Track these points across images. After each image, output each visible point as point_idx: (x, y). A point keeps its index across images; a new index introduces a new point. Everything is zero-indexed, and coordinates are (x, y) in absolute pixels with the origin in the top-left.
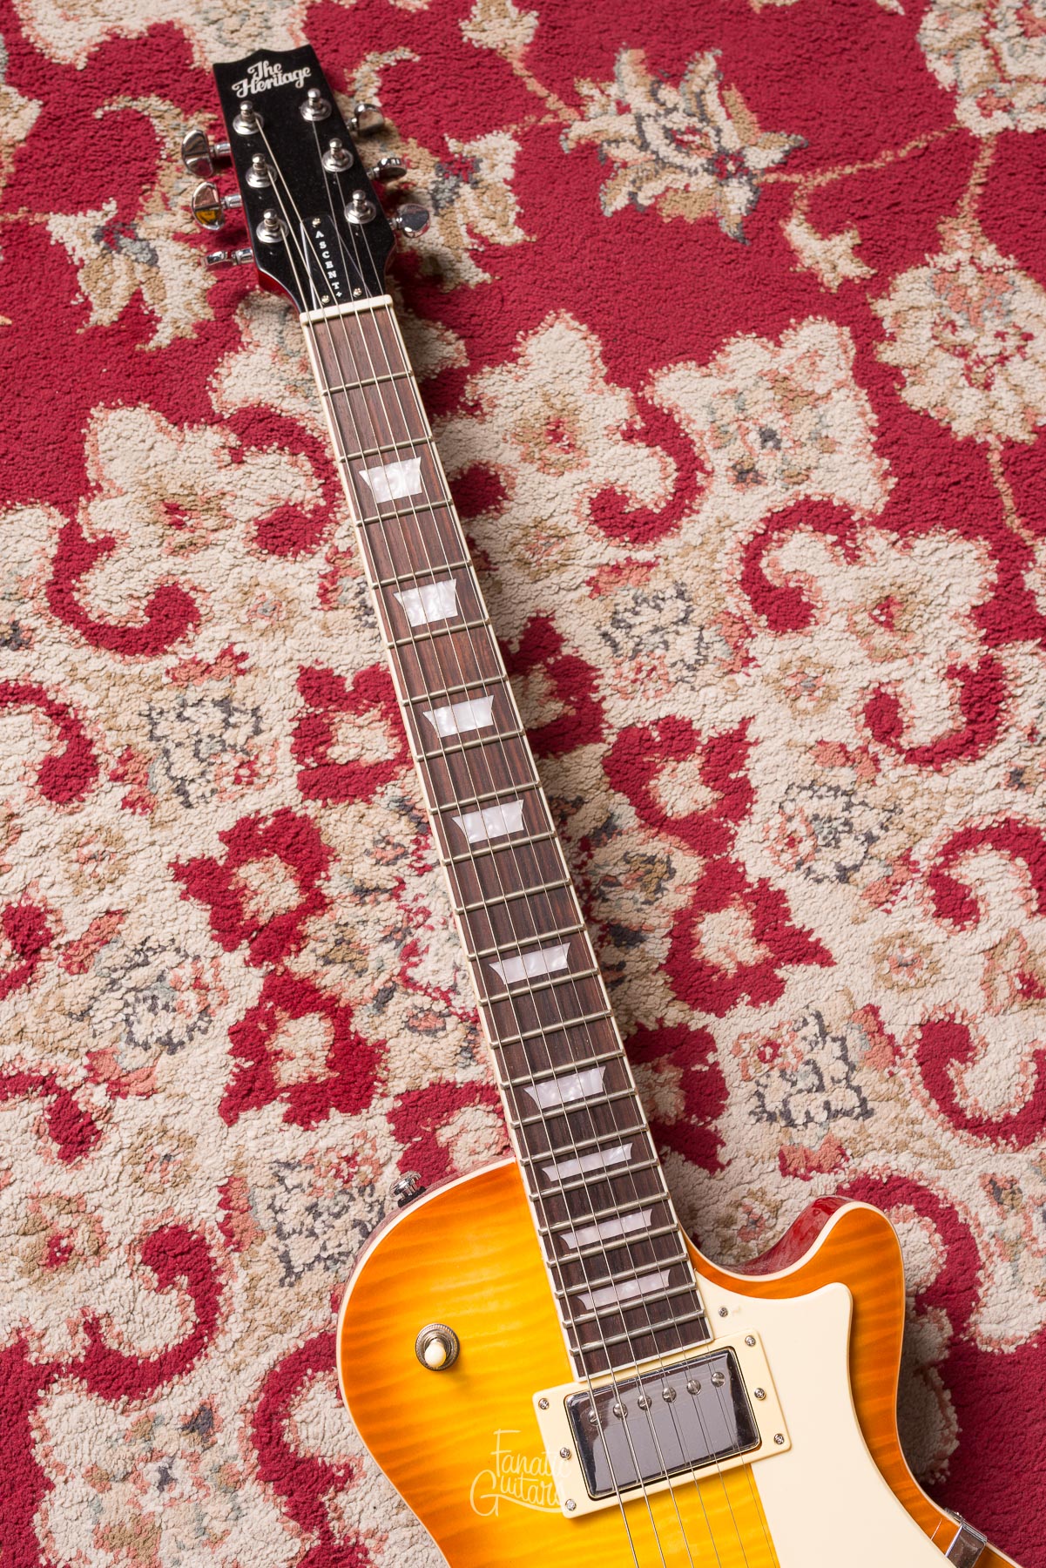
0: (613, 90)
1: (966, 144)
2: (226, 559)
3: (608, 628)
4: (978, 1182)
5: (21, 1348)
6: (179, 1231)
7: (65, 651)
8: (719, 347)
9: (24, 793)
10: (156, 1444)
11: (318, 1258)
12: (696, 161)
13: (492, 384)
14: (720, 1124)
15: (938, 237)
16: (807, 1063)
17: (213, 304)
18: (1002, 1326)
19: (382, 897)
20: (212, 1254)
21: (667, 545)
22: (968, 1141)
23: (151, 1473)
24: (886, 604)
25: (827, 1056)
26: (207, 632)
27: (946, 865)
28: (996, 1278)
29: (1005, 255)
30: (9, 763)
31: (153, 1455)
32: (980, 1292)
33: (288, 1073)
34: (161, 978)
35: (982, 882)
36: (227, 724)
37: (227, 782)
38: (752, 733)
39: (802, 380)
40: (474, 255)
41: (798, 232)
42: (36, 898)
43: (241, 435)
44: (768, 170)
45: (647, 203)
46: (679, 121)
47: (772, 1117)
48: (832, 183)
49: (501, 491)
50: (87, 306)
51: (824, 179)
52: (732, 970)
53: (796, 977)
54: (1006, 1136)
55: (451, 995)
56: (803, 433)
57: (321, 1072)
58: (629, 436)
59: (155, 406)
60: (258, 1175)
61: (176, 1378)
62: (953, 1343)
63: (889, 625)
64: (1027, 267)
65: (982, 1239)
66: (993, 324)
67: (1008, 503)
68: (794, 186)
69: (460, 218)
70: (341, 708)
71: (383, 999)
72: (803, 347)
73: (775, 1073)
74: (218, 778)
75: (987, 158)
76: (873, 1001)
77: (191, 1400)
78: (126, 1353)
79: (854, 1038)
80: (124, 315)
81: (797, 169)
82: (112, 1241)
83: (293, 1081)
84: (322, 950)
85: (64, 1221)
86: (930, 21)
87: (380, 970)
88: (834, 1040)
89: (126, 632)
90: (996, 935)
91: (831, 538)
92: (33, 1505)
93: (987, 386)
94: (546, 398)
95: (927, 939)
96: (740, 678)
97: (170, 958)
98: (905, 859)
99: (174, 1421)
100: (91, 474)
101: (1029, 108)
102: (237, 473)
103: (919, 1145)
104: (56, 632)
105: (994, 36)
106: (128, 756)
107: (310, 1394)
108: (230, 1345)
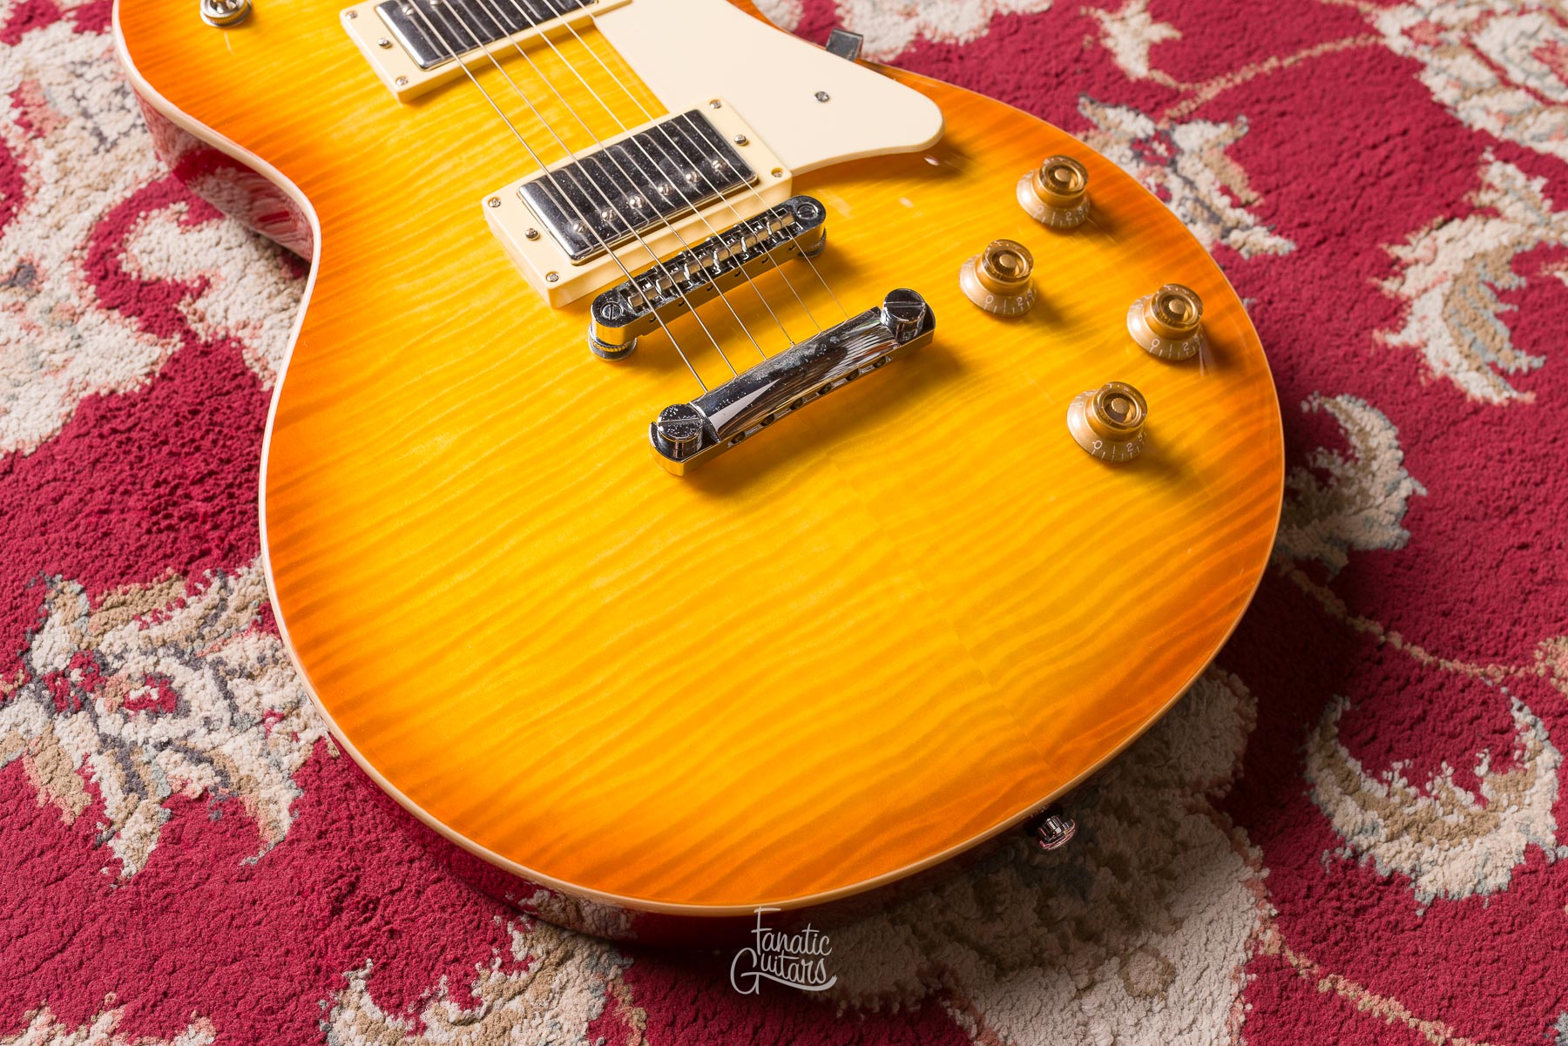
18: (875, 44)
20: (10, 145)
28: (856, 11)
60: (51, 76)
83: (77, 3)
107: (147, 230)
108: (44, 210)
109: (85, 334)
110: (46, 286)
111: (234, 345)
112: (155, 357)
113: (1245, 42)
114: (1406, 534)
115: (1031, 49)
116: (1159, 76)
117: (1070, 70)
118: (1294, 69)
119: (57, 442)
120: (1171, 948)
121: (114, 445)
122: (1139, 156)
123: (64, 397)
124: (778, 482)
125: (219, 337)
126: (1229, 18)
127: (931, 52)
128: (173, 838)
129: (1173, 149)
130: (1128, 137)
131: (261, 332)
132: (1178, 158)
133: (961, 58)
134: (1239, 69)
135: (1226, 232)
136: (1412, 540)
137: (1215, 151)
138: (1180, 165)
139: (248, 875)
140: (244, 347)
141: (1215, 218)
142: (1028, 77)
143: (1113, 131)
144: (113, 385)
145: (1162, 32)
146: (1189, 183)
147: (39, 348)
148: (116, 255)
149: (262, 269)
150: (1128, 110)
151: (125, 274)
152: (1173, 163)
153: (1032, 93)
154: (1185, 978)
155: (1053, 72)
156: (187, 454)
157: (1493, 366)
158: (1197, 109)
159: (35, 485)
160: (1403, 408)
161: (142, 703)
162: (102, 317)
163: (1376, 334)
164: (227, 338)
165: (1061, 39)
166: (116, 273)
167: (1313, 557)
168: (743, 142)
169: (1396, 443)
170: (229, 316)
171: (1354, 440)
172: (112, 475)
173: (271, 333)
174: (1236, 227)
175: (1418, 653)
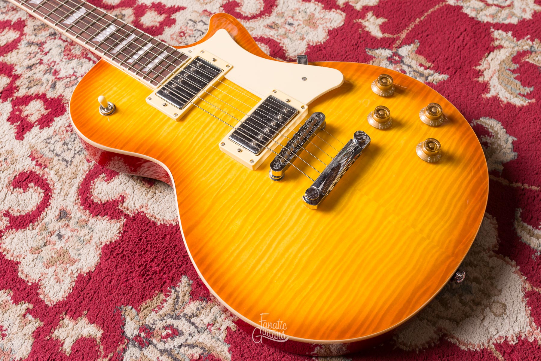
4: (264, 28)
6: (21, 174)
10: (50, 230)
11: (75, 154)
16: (195, 30)
18: (296, 52)
19: (37, 66)
20: (38, 173)
22: (254, 21)
23: (54, 238)
28: (286, 43)
31: (51, 234)
32: (284, 48)
33: (34, 118)
52: (158, 25)
53: (178, 16)
54: (263, 15)
55: (75, 74)
57: (45, 112)
60: (40, 146)
61: (46, 209)
65: (275, 38)
71: (54, 86)
73: (188, 38)
76: (204, 9)
77: (55, 211)
78: (24, 214)
79: (204, 19)
83: (36, 119)
84: (25, 86)
87: (48, 81)
88: (199, 22)
92: (16, 271)
99: (53, 220)
107: (96, 186)
108: (59, 191)
109: (93, 227)
110: (72, 215)
111: (142, 214)
112: (119, 226)
113: (407, 16)
114: (516, 153)
115: (344, 39)
116: (386, 35)
117: (359, 42)
118: (425, 20)
119: (100, 264)
120: (501, 299)
121: (119, 259)
122: (391, 62)
123: (96, 249)
125: (136, 213)
126: (399, 10)
127: (315, 49)
129: (401, 57)
130: (385, 58)
131: (149, 207)
132: (403, 59)
133: (324, 48)
134: (409, 25)
135: (427, 78)
136: (519, 155)
137: (413, 53)
138: (404, 62)
140: (146, 214)
141: (422, 75)
142: (348, 48)
143: (380, 57)
144: (110, 240)
145: (381, 21)
146: (409, 66)
147: (80, 236)
148: (90, 198)
149: (139, 187)
150: (382, 49)
151: (96, 203)
152: (402, 62)
153: (351, 52)
154: (509, 307)
155: (354, 44)
156: (144, 254)
157: (520, 94)
158: (402, 42)
159: (101, 280)
160: (500, 116)
161: (167, 336)
162: (95, 219)
163: (483, 95)
164: (138, 212)
165: (352, 32)
166: (93, 204)
167: (493, 169)
168: (288, 101)
169: (502, 127)
170: (136, 205)
171: (490, 130)
172: (123, 269)
173: (152, 206)
174: (429, 76)
175: (534, 188)
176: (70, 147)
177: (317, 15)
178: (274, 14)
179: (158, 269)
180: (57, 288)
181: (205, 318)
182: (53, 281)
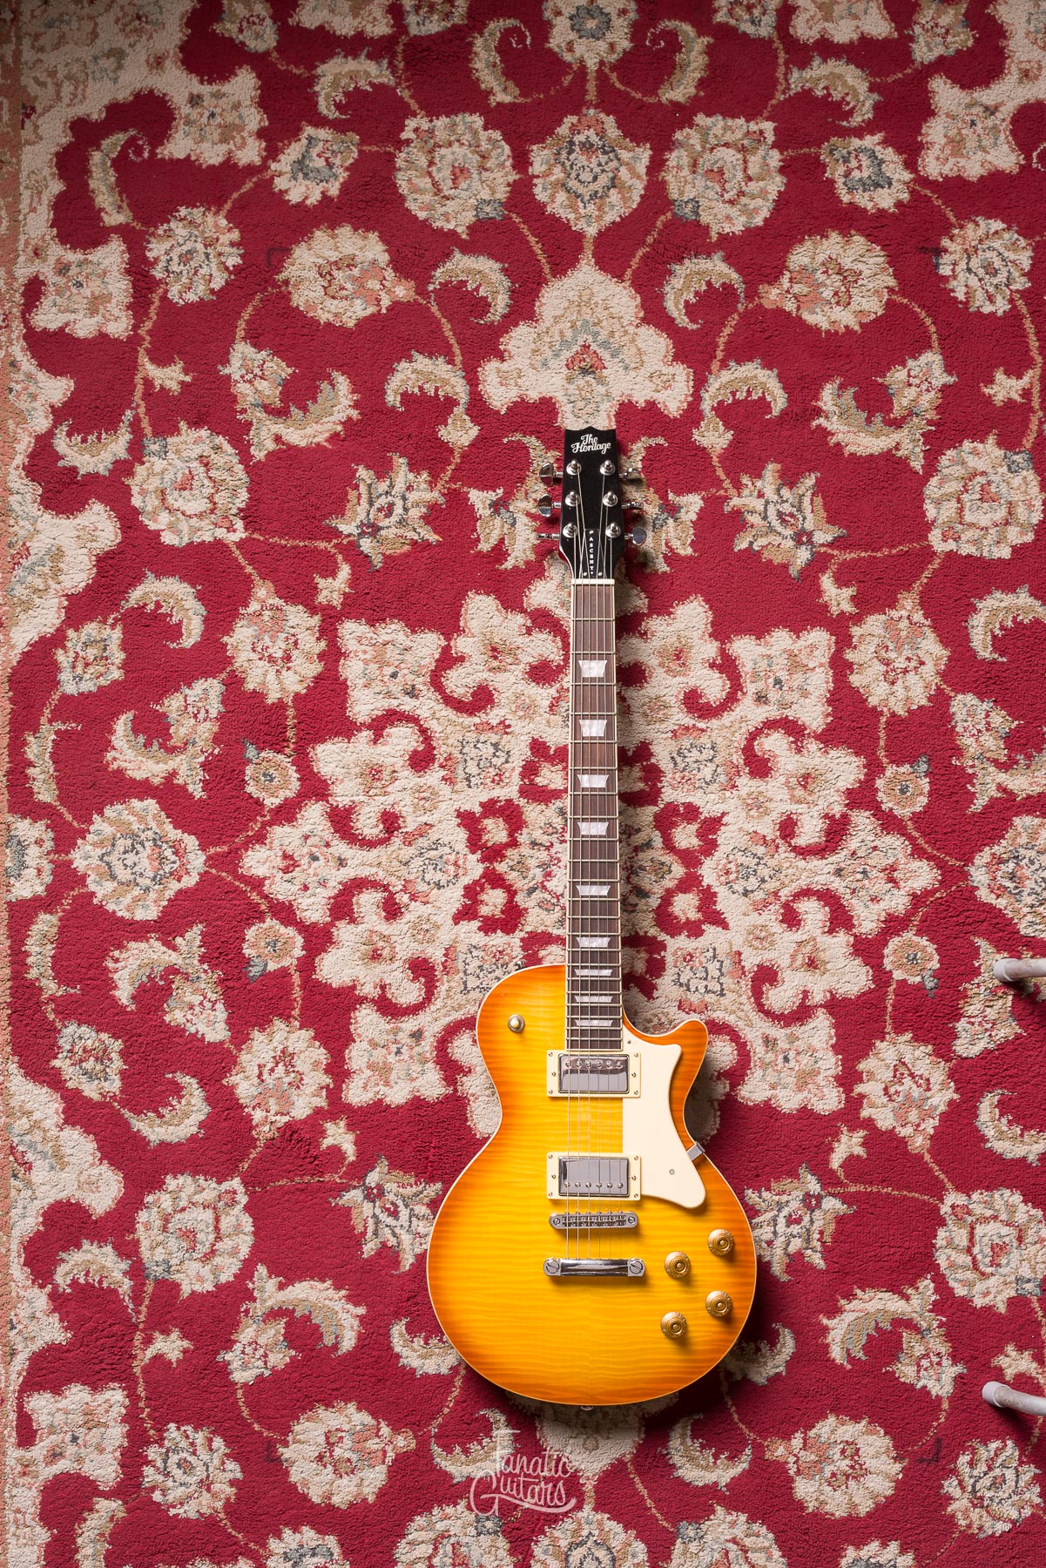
0: (759, 484)
1: (929, 553)
2: (512, 679)
3: (675, 755)
4: (760, 1036)
5: (354, 987)
6: (425, 961)
7: (432, 704)
8: (769, 632)
9: (402, 763)
10: (397, 1038)
12: (788, 532)
13: (656, 624)
14: (658, 981)
15: (896, 600)
16: (703, 967)
17: (536, 553)
18: (750, 1094)
19: (542, 849)
20: (436, 973)
21: (714, 723)
22: (762, 1018)
23: (394, 1048)
24: (806, 777)
25: (713, 968)
26: (496, 711)
27: (793, 901)
28: (755, 1075)
29: (926, 618)
30: (398, 748)
31: (396, 1042)
32: (746, 1078)
33: (484, 910)
34: (441, 857)
35: (806, 913)
36: (494, 755)
37: (488, 781)
38: (725, 820)
39: (803, 659)
40: (665, 557)
41: (827, 582)
42: (397, 809)
43: (533, 622)
44: (823, 545)
45: (757, 549)
46: (786, 508)
47: (681, 985)
48: (853, 559)
49: (645, 678)
50: (478, 540)
51: (849, 556)
52: (683, 920)
53: (711, 931)
54: (779, 1021)
55: (559, 897)
56: (795, 685)
57: (497, 913)
58: (712, 666)
59: (498, 598)
60: (462, 948)
61: (411, 1016)
62: (728, 1095)
63: (805, 787)
64: (935, 628)
65: (754, 1058)
66: (907, 653)
67: (882, 743)
68: (833, 556)
69: (664, 536)
70: (546, 761)
71: (531, 891)
72: (809, 642)
73: (688, 968)
74: (485, 778)
75: (936, 564)
76: (740, 950)
77: (415, 1026)
78: (394, 1001)
79: (727, 963)
80: (494, 549)
81: (838, 548)
82: (398, 957)
83: (485, 914)
84: (511, 863)
85: (381, 944)
86: (934, 481)
87: (533, 879)
88: (718, 961)
89: (461, 702)
90: (805, 937)
91: (791, 739)
92: (347, 1046)
93: (893, 683)
94: (679, 637)
95: (773, 930)
96: (728, 794)
97: (447, 850)
98: (776, 894)
99: (407, 1031)
100: (462, 624)
101: (968, 541)
102: (527, 639)
103: (740, 1014)
104: (430, 694)
105: (965, 497)
106: (448, 759)
107: (462, 1037)
108: (435, 1010)
109: (426, 1070)
110: (423, 1043)
111: (467, 1102)
112: (442, 1092)
113: (886, 1175)
114: (766, 1383)
115: (804, 1131)
116: (841, 1173)
117: (810, 1150)
118: (895, 1198)
119: (401, 1107)
120: (602, 1443)
121: (416, 1119)
122: (803, 1201)
123: (410, 1092)
124: (573, 1288)
125: (464, 1095)
128: (379, 1254)
129: (818, 1205)
130: (806, 1190)
131: (477, 1101)
132: (817, 1209)
134: (873, 1185)
135: (807, 1248)
136: (765, 1386)
137: (833, 1215)
139: (392, 1276)
140: (469, 1105)
141: (807, 1240)
143: (803, 1185)
144: (425, 1096)
145: (859, 1151)
146: (812, 1222)
147: (411, 1068)
148: (448, 1043)
149: (486, 1078)
150: (816, 1179)
151: (448, 1052)
152: (813, 1210)
154: (599, 1452)
155: (804, 1147)
157: (848, 1350)
158: (842, 1193)
159: (390, 1120)
160: (804, 1345)
161: (388, 1210)
162: (433, 1066)
163: (820, 1316)
164: (466, 1097)
165: (819, 1133)
166: (445, 1051)
168: (634, 1178)
169: (791, 1354)
170: (470, 1089)
172: (411, 1130)
173: (480, 1103)
174: (812, 1248)
175: (736, 1416)
176: (481, 975)
177: (820, 1079)
178: (788, 1031)
179: (431, 1157)
180: (359, 1091)
181: (421, 1227)
182: (361, 1084)
